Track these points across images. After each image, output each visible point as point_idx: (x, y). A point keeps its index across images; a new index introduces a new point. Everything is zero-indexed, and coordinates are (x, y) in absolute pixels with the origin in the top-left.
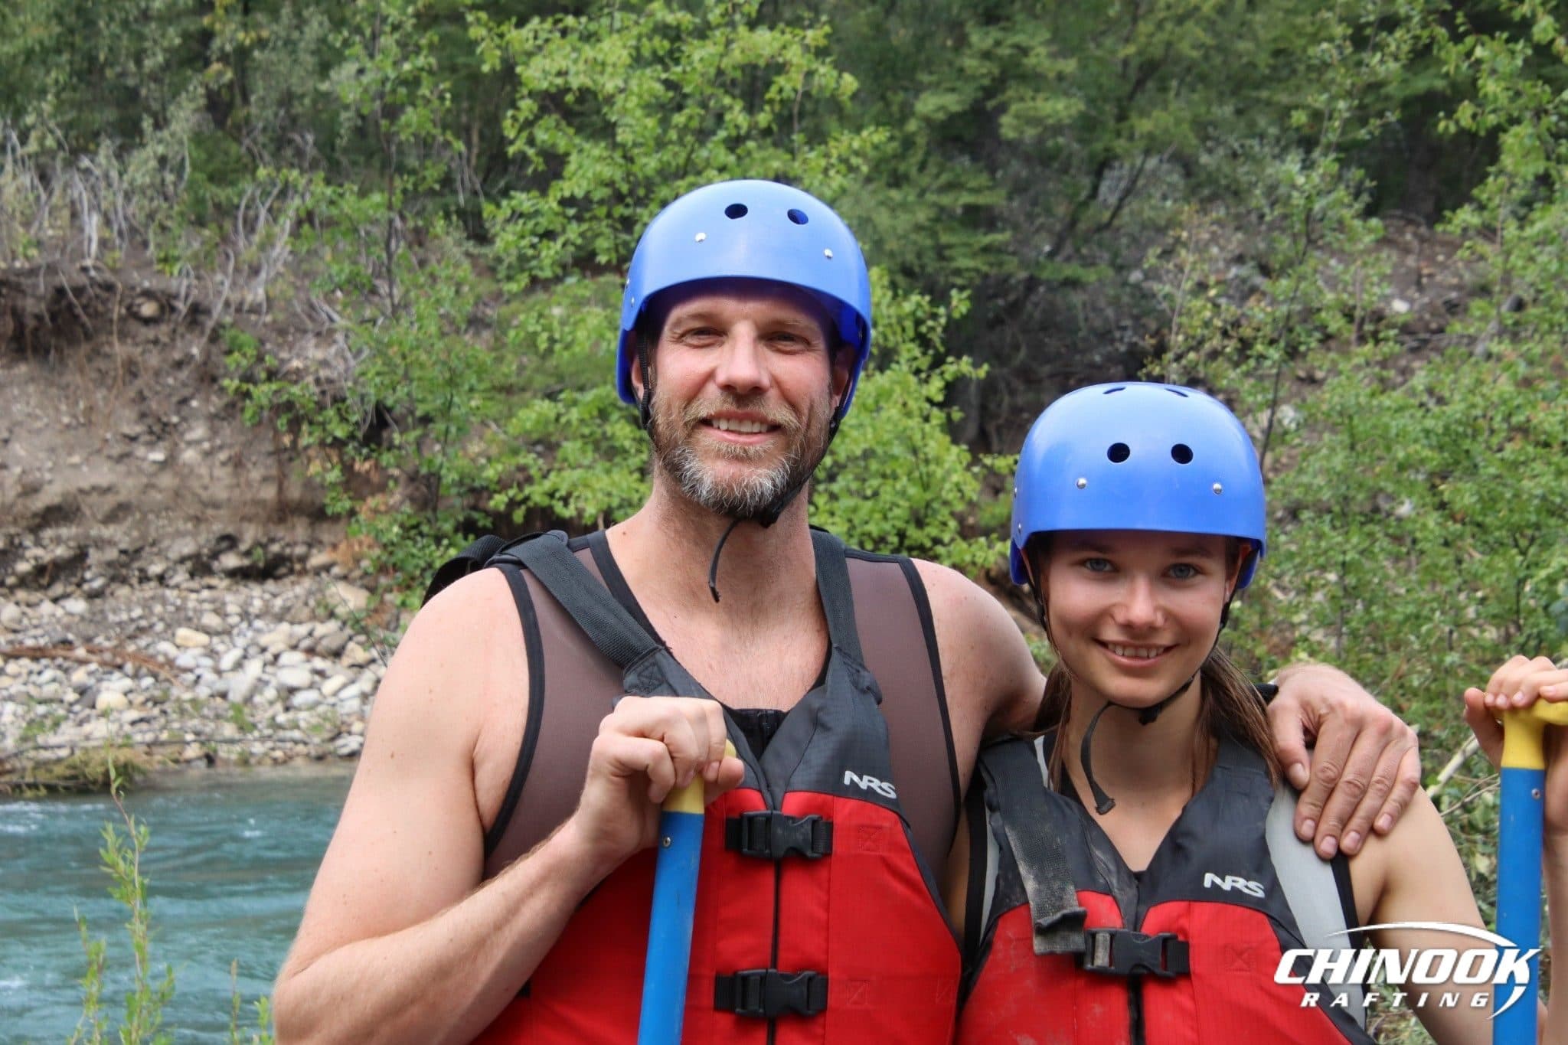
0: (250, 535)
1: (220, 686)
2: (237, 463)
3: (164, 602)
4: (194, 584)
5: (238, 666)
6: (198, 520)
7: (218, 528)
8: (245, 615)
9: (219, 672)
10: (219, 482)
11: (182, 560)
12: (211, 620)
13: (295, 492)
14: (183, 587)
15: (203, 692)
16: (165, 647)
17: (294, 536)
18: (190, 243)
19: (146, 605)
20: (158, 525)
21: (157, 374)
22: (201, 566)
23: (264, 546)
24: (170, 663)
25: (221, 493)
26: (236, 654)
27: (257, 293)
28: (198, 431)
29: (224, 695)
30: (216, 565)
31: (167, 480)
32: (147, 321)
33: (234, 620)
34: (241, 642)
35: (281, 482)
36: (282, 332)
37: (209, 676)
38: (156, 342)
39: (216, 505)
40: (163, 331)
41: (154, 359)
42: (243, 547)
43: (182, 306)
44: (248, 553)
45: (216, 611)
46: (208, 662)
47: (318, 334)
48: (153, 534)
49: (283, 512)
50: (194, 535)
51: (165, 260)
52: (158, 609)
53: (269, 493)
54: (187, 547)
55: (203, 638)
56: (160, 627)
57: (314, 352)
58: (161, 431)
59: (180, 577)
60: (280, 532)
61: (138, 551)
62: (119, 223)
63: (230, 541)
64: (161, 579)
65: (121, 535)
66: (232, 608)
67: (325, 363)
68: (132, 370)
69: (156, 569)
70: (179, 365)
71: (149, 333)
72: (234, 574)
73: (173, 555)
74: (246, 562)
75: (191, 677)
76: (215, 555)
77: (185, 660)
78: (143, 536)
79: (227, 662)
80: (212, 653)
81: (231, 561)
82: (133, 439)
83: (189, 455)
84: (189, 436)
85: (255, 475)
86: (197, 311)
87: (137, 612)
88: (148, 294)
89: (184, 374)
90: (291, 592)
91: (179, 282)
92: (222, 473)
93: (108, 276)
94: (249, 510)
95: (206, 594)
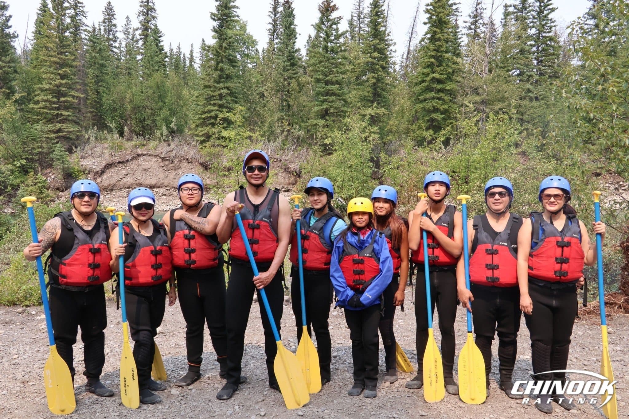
0: (285, 187)
2: (284, 178)
6: (280, 185)
10: (282, 180)
13: (291, 182)
17: (291, 187)
18: (281, 152)
20: (275, 185)
21: (276, 168)
23: (287, 188)
27: (288, 158)
28: (280, 174)
31: (277, 180)
35: (289, 180)
36: (290, 163)
38: (276, 164)
39: (282, 183)
41: (276, 166)
43: (279, 160)
44: (285, 189)
49: (289, 184)
51: (277, 155)
53: (288, 182)
57: (293, 165)
58: (276, 174)
60: (289, 186)
62: (273, 150)
63: (283, 187)
70: (278, 167)
72: (284, 191)
81: (283, 190)
83: (279, 177)
85: (286, 180)
86: (281, 160)
90: (289, 193)
91: (279, 157)
92: (283, 179)
94: (285, 184)
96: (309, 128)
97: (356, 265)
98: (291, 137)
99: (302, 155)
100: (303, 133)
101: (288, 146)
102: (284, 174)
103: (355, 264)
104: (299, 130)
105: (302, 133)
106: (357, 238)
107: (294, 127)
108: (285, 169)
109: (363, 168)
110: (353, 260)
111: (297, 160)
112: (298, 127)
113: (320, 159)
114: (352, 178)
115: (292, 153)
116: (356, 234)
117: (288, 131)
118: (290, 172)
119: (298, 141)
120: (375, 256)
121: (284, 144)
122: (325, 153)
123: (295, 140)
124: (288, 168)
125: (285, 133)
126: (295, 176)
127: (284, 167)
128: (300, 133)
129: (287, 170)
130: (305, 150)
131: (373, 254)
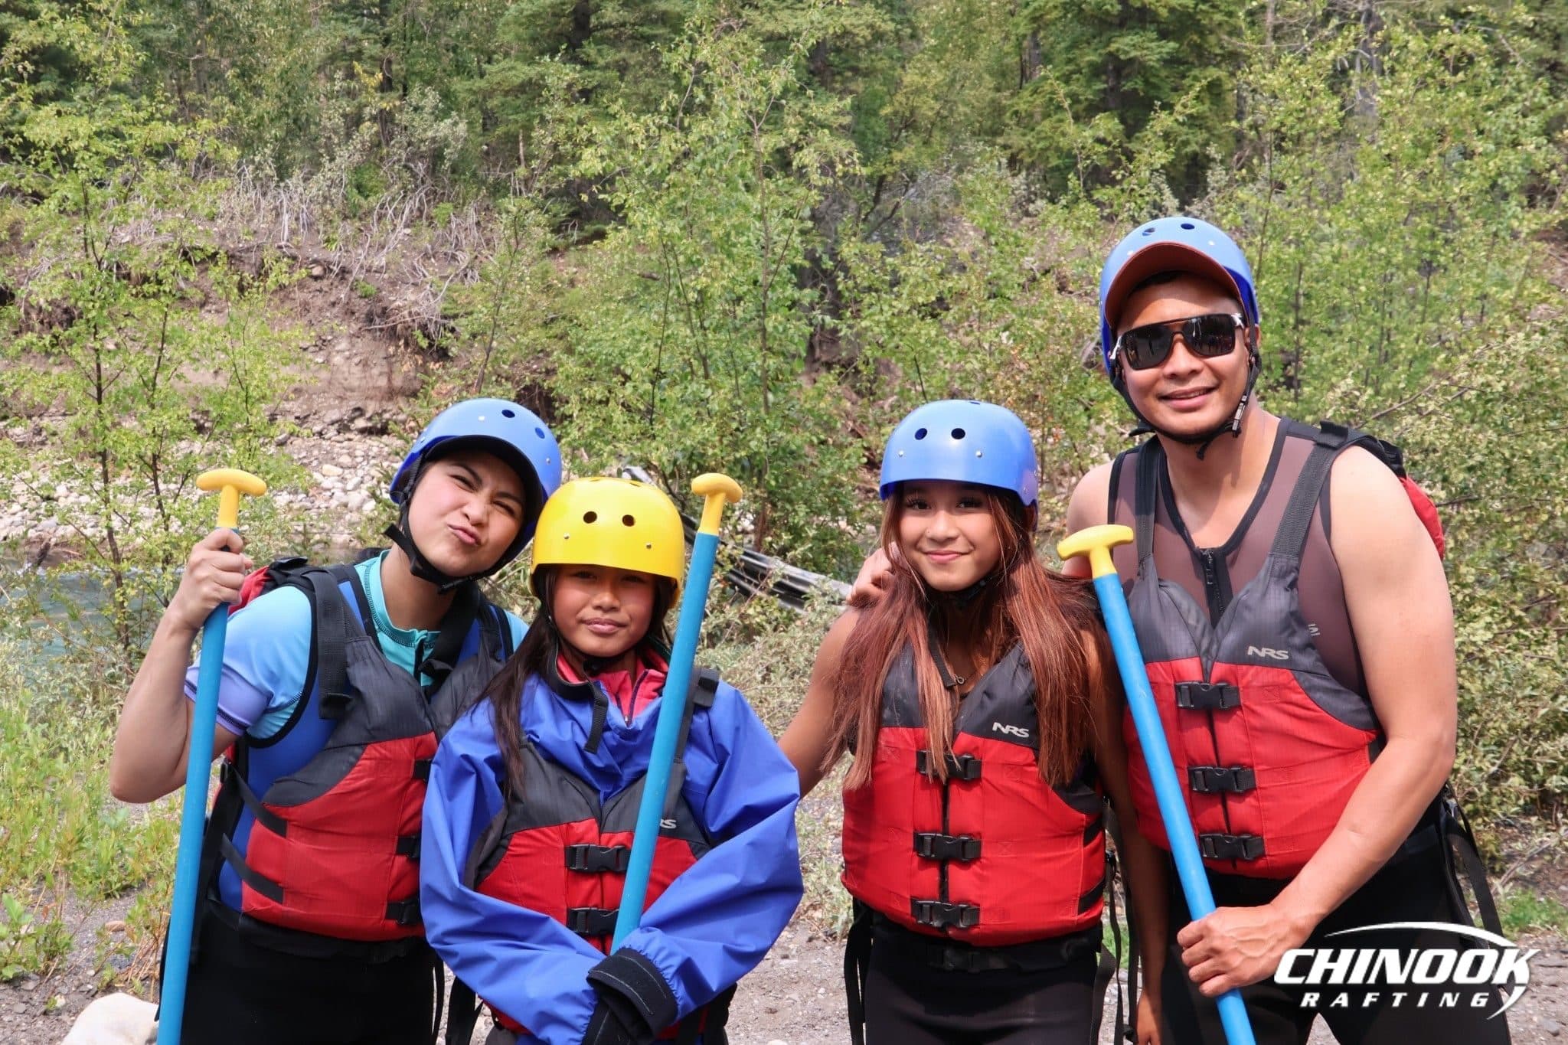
0: (371, 408)
1: (344, 499)
2: (365, 364)
3: (320, 448)
4: (340, 438)
5: (357, 487)
6: (341, 398)
7: (353, 404)
8: (366, 457)
9: (345, 491)
10: (354, 376)
11: (333, 424)
12: (345, 460)
13: (398, 382)
14: (333, 439)
15: (334, 503)
16: (317, 476)
17: (398, 408)
18: (349, 228)
19: (309, 450)
20: (318, 402)
21: (321, 310)
22: (343, 427)
23: (380, 415)
24: (317, 485)
25: (356, 383)
26: (357, 480)
27: (380, 260)
28: (343, 345)
29: (346, 505)
30: (352, 426)
31: (324, 375)
32: (316, 278)
33: (359, 459)
34: (360, 473)
35: (390, 375)
36: (393, 283)
37: (338, 494)
38: (320, 291)
39: (352, 390)
40: (324, 284)
41: (319, 301)
42: (368, 415)
43: (336, 269)
44: (370, 419)
45: (349, 454)
46: (340, 485)
47: (415, 285)
48: (315, 407)
49: (391, 394)
50: (340, 408)
51: (328, 241)
52: (316, 452)
53: (383, 382)
54: (335, 415)
55: (339, 471)
56: (315, 463)
57: (411, 296)
58: (322, 344)
59: (332, 432)
60: (390, 406)
61: (306, 417)
62: (303, 217)
63: (359, 411)
64: (320, 434)
65: (296, 407)
66: (358, 453)
67: (416, 303)
68: (306, 307)
69: (317, 428)
70: (333, 304)
71: (317, 285)
72: (363, 431)
73: (328, 420)
74: (370, 424)
75: (328, 494)
76: (352, 420)
77: (326, 484)
78: (309, 409)
79: (350, 486)
80: (343, 479)
81: (361, 423)
82: (305, 349)
83: (337, 359)
84: (338, 348)
85: (375, 371)
86: (344, 272)
87: (304, 454)
88: (316, 262)
89: (336, 310)
91: (333, 254)
92: (356, 370)
93: (294, 251)
94: (372, 393)
95: (346, 443)
96: (493, 103)
97: (587, 885)
98: (397, 150)
99: (458, 246)
100: (462, 127)
101: (386, 196)
102: (359, 343)
103: (582, 874)
104: (440, 115)
105: (454, 130)
106: (585, 716)
107: (414, 97)
108: (370, 319)
109: (763, 311)
110: (571, 853)
111: (430, 272)
112: (432, 98)
113: (551, 264)
114: (704, 359)
115: (403, 232)
116: (582, 696)
117: (385, 118)
118: (392, 334)
119: (433, 170)
120: (691, 827)
121: (359, 187)
122: (576, 235)
123: (421, 167)
124: (384, 313)
125: (368, 130)
126: (420, 351)
127: (362, 307)
128: (444, 128)
129: (378, 324)
130: (473, 218)
131: (684, 812)
